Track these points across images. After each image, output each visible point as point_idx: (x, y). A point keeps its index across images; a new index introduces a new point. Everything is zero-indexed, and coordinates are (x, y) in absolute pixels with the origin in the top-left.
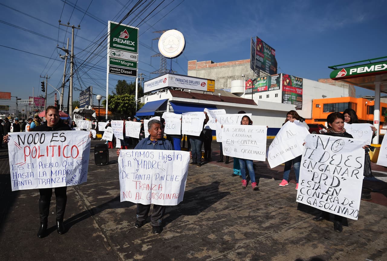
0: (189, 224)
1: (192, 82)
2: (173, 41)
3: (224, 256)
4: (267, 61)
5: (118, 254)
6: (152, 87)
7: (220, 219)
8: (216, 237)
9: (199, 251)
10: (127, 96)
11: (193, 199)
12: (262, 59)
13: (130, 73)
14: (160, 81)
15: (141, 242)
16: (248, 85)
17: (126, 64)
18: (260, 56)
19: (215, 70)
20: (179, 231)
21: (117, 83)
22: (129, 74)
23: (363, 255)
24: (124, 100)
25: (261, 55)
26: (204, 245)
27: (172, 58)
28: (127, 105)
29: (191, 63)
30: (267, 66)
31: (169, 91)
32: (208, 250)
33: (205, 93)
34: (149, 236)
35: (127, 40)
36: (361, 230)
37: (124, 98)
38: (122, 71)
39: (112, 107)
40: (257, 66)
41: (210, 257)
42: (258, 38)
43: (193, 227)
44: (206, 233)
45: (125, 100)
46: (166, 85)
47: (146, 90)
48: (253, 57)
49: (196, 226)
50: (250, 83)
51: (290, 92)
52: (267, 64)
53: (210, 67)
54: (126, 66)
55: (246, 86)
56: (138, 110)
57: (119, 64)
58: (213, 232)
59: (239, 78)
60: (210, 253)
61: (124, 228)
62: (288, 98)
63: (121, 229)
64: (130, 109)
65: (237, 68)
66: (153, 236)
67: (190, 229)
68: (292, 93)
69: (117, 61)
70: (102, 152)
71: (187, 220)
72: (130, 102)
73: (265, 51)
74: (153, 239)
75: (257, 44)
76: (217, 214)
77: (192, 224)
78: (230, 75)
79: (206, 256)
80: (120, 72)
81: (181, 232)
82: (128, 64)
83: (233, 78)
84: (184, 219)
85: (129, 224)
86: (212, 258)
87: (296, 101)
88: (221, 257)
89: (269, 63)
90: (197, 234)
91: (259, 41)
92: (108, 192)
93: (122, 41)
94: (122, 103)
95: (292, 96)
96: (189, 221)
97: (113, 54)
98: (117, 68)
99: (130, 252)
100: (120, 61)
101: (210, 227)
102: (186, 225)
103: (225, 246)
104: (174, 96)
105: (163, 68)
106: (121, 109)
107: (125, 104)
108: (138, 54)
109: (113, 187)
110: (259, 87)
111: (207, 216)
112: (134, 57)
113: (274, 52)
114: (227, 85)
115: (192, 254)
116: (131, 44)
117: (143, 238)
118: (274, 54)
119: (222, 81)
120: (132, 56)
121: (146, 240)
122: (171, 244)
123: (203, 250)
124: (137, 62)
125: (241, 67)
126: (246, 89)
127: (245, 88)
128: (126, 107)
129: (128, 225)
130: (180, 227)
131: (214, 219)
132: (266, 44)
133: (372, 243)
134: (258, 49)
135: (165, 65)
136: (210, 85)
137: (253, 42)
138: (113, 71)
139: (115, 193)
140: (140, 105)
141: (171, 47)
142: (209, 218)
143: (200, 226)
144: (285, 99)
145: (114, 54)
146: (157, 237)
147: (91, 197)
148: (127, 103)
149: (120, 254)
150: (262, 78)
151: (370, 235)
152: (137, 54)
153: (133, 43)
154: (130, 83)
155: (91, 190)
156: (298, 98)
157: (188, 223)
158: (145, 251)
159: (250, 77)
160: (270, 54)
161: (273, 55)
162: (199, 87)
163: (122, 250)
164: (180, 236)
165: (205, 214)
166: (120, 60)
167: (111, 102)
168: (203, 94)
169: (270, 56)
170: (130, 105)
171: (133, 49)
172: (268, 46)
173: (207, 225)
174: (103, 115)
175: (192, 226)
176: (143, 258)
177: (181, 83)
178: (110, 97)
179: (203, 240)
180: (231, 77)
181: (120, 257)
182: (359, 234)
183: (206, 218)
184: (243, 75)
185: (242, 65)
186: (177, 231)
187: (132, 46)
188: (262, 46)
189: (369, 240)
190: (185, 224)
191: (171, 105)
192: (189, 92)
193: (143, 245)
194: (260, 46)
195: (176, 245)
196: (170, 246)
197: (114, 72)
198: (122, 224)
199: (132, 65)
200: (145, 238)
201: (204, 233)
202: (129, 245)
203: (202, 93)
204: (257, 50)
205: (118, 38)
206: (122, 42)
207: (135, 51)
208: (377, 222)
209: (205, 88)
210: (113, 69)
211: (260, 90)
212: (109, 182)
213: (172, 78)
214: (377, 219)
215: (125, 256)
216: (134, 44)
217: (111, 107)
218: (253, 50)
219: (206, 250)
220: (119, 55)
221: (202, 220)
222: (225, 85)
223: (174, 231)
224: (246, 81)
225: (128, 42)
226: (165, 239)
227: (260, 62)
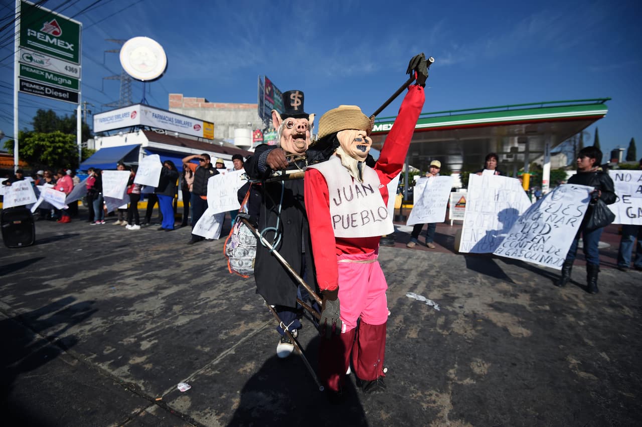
0: (211, 301)
1: (179, 122)
2: (146, 54)
3: (270, 324)
5: (96, 366)
6: (109, 123)
7: (252, 287)
8: (253, 307)
9: (234, 327)
10: (59, 136)
11: (208, 271)
12: (271, 106)
13: (64, 95)
14: (125, 115)
15: (136, 339)
16: (256, 137)
17: (56, 79)
18: (270, 102)
19: (211, 112)
20: (197, 311)
21: (35, 115)
22: (62, 98)
23: (403, 290)
24: (53, 142)
25: (271, 100)
26: (240, 320)
27: (145, 81)
28: (60, 150)
29: (173, 97)
31: (141, 132)
32: (247, 323)
33: (200, 140)
34: (147, 329)
35: (57, 38)
36: (395, 271)
37: (55, 139)
38: (48, 91)
39: (29, 153)
40: (265, 114)
41: (251, 330)
42: (267, 79)
43: (217, 303)
44: (238, 306)
45: (57, 143)
46: (136, 121)
47: (98, 127)
48: (261, 102)
49: (221, 301)
50: (259, 134)
53: (203, 107)
54: (56, 83)
55: (254, 138)
56: (83, 160)
57: (42, 78)
58: (248, 303)
59: (243, 127)
60: (251, 325)
61: (97, 328)
63: (90, 330)
64: (66, 158)
65: (241, 113)
66: (156, 327)
67: (214, 307)
69: (37, 72)
70: (20, 222)
71: (207, 296)
72: (67, 146)
73: (276, 96)
74: (157, 330)
75: (266, 86)
76: (246, 282)
77: (215, 299)
78: (232, 120)
79: (246, 331)
80: (44, 91)
81: (200, 313)
82: (60, 80)
83: (236, 126)
84: (202, 296)
85: (105, 320)
86: (255, 331)
88: (267, 326)
90: (226, 309)
91: (269, 83)
92: (46, 283)
93: (48, 37)
94: (50, 147)
96: (209, 298)
97: (27, 58)
98: (36, 84)
99: (120, 358)
100: (42, 73)
101: (242, 298)
102: (206, 303)
103: (267, 314)
104: (150, 139)
105: (126, 99)
106: (47, 157)
107: (55, 148)
108: (80, 67)
109: (56, 275)
110: (270, 140)
111: (234, 287)
112: (72, 70)
114: (228, 134)
115: (226, 334)
116: (67, 48)
117: (138, 333)
119: (222, 128)
120: (68, 68)
121: (144, 336)
122: (189, 330)
123: (240, 325)
124: (80, 80)
125: (246, 112)
126: (254, 141)
127: (252, 140)
128: (58, 154)
129: (103, 323)
130: (199, 307)
131: (245, 288)
132: (276, 88)
133: (407, 279)
134: (268, 93)
135: (129, 95)
136: (207, 129)
137: (261, 83)
138: (28, 88)
139: (63, 283)
140: (85, 152)
141: (144, 64)
142: (237, 289)
143: (228, 299)
145: (31, 59)
146: (163, 328)
147: (11, 296)
148: (60, 147)
149: (100, 365)
150: (273, 130)
151: (403, 273)
152: (78, 65)
153: (70, 47)
154: (64, 116)
155: (6, 285)
157: (208, 300)
158: (148, 349)
159: (258, 128)
162: (190, 131)
163: (102, 359)
164: (200, 318)
165: (230, 286)
166: (42, 71)
167: (25, 144)
168: (198, 142)
170: (67, 150)
171: (71, 56)
172: (279, 91)
173: (237, 297)
174: (10, 168)
175: (215, 302)
176: (146, 359)
177: (162, 122)
178: (22, 135)
179: (237, 314)
180: (233, 125)
181: (101, 369)
182: (394, 274)
183: (233, 289)
184: (249, 123)
185: (247, 111)
186: (195, 312)
187: (68, 51)
188: (272, 89)
189: (404, 277)
190: (205, 301)
191: (145, 153)
192: (177, 137)
193: (141, 343)
194: (270, 88)
195: (199, 329)
196: (189, 333)
197: (30, 90)
198: (90, 323)
199: (70, 82)
200: (142, 332)
201: (235, 306)
202: (114, 349)
203: (196, 139)
204: (266, 93)
205: (38, 31)
206: (46, 41)
207: (75, 60)
208: (405, 262)
209: (200, 133)
210: (27, 85)
212: (44, 269)
213: (146, 112)
214: (405, 259)
215: (110, 365)
216: (72, 47)
217: (26, 154)
218: (261, 92)
219: (245, 323)
220: (42, 62)
221: (229, 292)
222: (226, 134)
223: (189, 314)
224: (254, 131)
225: (60, 43)
226: (178, 327)
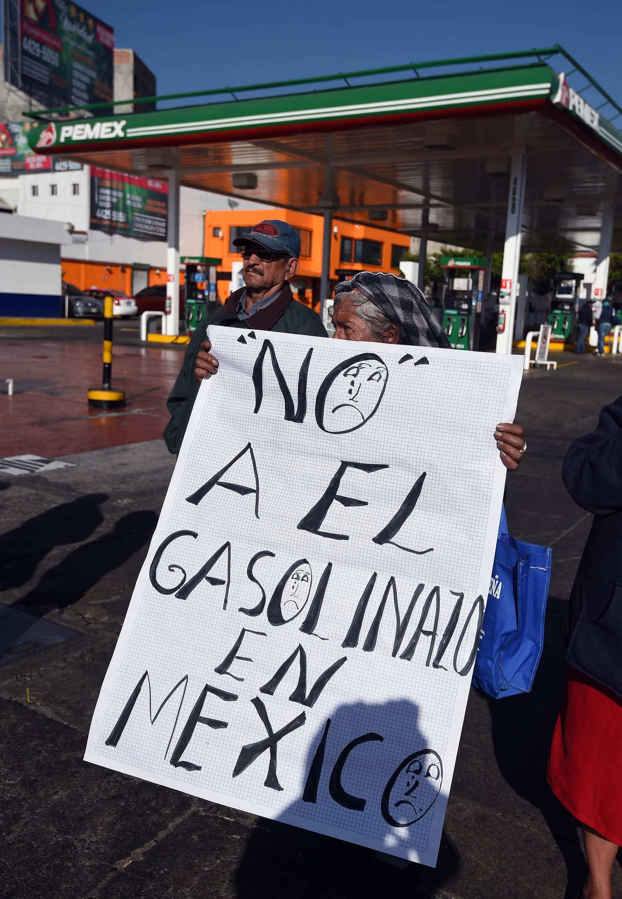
4: (77, 65)
12: (50, 56)
18: (42, 43)
25: (46, 38)
30: (76, 83)
50: (3, 137)
51: (117, 180)
52: (76, 74)
62: (115, 200)
68: (127, 186)
73: (66, 25)
87: (142, 211)
89: (85, 74)
95: (128, 196)
113: (108, 35)
118: (108, 43)
134: (32, 16)
144: (101, 204)
156: (150, 202)
160: (90, 39)
161: (105, 46)
169: (91, 47)
172: (79, 10)
188: (52, 8)
194: (41, 5)
204: (25, 18)
211: (32, 166)
227: (46, 64)
